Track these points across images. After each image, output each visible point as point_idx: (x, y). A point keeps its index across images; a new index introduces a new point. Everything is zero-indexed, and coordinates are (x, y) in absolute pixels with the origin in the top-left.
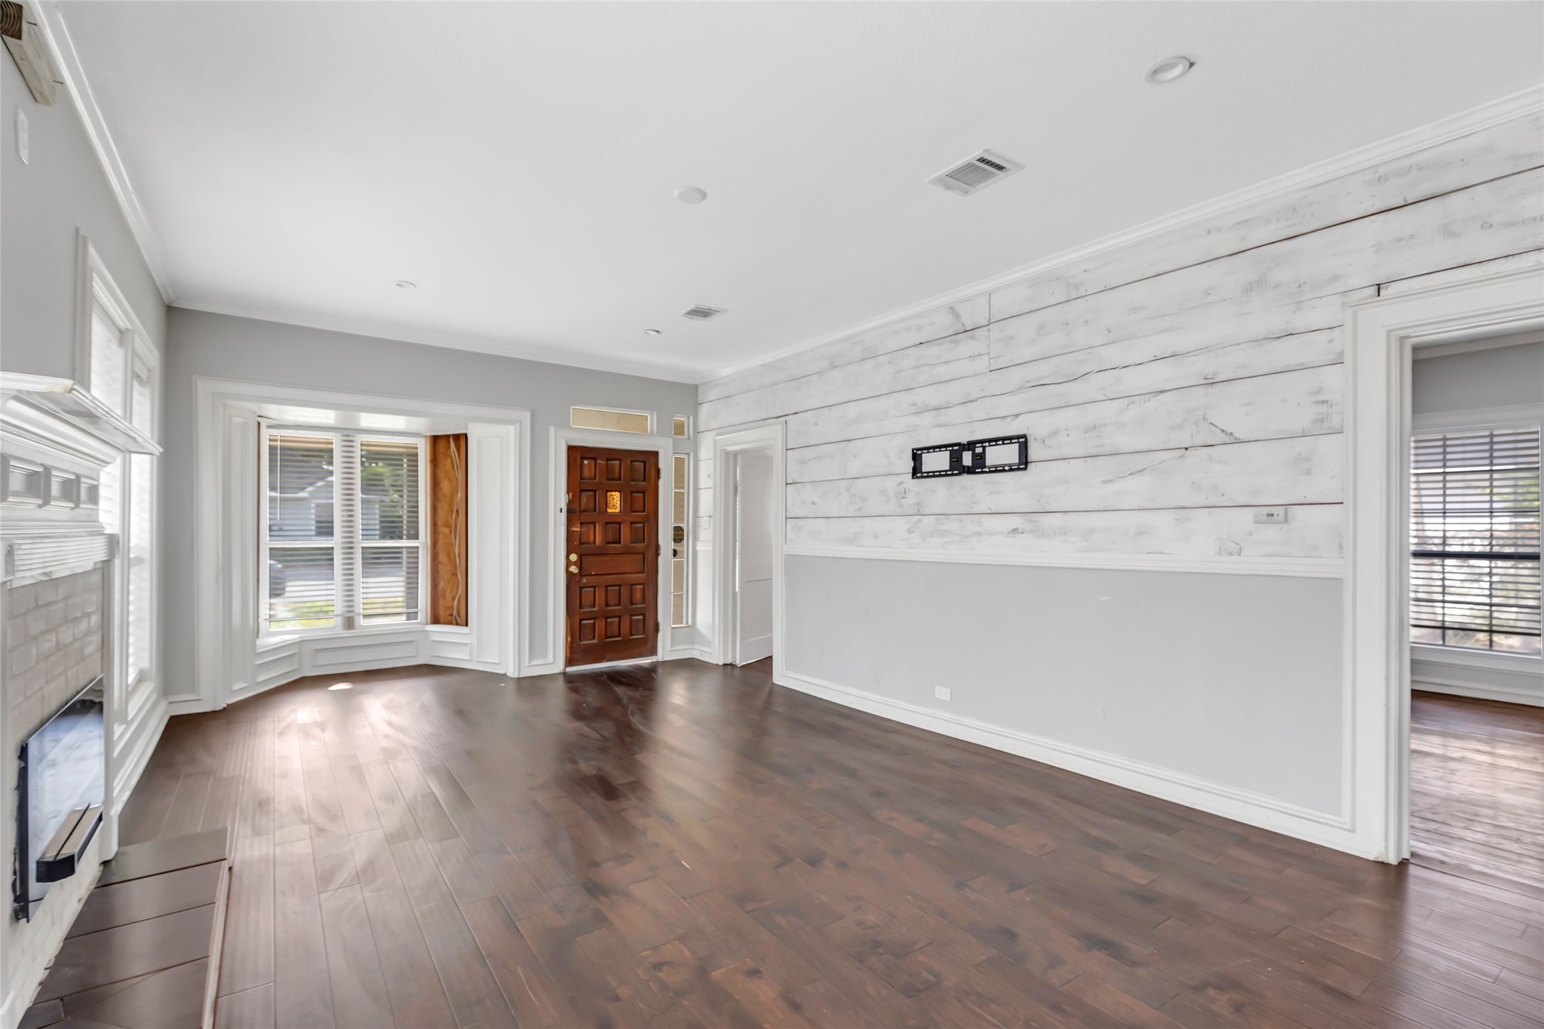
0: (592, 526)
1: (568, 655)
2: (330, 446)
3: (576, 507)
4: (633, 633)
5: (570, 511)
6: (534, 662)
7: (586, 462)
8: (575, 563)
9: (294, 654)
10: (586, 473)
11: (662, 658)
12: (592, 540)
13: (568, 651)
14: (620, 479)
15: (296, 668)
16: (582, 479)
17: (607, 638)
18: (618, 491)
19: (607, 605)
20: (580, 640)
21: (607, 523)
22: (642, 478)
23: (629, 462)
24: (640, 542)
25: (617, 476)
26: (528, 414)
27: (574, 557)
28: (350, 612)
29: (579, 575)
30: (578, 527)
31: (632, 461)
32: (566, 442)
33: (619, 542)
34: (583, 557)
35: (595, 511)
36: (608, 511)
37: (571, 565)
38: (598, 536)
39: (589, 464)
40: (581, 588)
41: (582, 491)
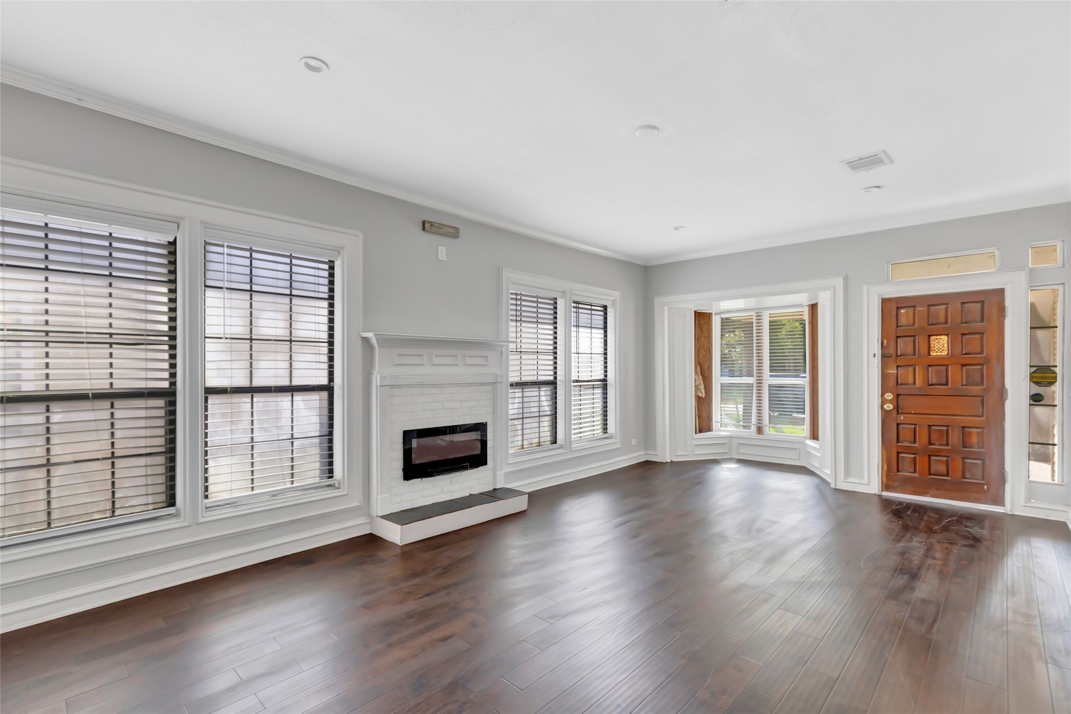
0: (911, 369)
1: (885, 481)
2: (752, 320)
3: (891, 351)
4: (968, 475)
5: (884, 356)
6: (850, 480)
7: (903, 311)
8: (890, 401)
9: (726, 443)
10: (903, 321)
11: (1011, 511)
12: (911, 381)
13: (885, 478)
14: (946, 323)
15: (726, 451)
16: (897, 327)
17: (930, 474)
18: (945, 335)
19: (930, 443)
20: (898, 471)
21: (929, 366)
22: (979, 319)
23: (959, 304)
24: (977, 385)
25: (942, 320)
26: (841, 279)
27: (889, 396)
28: (759, 423)
29: (895, 412)
30: (894, 370)
31: (963, 303)
32: (879, 296)
33: (947, 384)
34: (900, 397)
35: (914, 354)
36: (932, 354)
37: (886, 403)
38: (917, 378)
39: (907, 312)
40: (898, 424)
41: (898, 337)
